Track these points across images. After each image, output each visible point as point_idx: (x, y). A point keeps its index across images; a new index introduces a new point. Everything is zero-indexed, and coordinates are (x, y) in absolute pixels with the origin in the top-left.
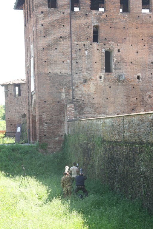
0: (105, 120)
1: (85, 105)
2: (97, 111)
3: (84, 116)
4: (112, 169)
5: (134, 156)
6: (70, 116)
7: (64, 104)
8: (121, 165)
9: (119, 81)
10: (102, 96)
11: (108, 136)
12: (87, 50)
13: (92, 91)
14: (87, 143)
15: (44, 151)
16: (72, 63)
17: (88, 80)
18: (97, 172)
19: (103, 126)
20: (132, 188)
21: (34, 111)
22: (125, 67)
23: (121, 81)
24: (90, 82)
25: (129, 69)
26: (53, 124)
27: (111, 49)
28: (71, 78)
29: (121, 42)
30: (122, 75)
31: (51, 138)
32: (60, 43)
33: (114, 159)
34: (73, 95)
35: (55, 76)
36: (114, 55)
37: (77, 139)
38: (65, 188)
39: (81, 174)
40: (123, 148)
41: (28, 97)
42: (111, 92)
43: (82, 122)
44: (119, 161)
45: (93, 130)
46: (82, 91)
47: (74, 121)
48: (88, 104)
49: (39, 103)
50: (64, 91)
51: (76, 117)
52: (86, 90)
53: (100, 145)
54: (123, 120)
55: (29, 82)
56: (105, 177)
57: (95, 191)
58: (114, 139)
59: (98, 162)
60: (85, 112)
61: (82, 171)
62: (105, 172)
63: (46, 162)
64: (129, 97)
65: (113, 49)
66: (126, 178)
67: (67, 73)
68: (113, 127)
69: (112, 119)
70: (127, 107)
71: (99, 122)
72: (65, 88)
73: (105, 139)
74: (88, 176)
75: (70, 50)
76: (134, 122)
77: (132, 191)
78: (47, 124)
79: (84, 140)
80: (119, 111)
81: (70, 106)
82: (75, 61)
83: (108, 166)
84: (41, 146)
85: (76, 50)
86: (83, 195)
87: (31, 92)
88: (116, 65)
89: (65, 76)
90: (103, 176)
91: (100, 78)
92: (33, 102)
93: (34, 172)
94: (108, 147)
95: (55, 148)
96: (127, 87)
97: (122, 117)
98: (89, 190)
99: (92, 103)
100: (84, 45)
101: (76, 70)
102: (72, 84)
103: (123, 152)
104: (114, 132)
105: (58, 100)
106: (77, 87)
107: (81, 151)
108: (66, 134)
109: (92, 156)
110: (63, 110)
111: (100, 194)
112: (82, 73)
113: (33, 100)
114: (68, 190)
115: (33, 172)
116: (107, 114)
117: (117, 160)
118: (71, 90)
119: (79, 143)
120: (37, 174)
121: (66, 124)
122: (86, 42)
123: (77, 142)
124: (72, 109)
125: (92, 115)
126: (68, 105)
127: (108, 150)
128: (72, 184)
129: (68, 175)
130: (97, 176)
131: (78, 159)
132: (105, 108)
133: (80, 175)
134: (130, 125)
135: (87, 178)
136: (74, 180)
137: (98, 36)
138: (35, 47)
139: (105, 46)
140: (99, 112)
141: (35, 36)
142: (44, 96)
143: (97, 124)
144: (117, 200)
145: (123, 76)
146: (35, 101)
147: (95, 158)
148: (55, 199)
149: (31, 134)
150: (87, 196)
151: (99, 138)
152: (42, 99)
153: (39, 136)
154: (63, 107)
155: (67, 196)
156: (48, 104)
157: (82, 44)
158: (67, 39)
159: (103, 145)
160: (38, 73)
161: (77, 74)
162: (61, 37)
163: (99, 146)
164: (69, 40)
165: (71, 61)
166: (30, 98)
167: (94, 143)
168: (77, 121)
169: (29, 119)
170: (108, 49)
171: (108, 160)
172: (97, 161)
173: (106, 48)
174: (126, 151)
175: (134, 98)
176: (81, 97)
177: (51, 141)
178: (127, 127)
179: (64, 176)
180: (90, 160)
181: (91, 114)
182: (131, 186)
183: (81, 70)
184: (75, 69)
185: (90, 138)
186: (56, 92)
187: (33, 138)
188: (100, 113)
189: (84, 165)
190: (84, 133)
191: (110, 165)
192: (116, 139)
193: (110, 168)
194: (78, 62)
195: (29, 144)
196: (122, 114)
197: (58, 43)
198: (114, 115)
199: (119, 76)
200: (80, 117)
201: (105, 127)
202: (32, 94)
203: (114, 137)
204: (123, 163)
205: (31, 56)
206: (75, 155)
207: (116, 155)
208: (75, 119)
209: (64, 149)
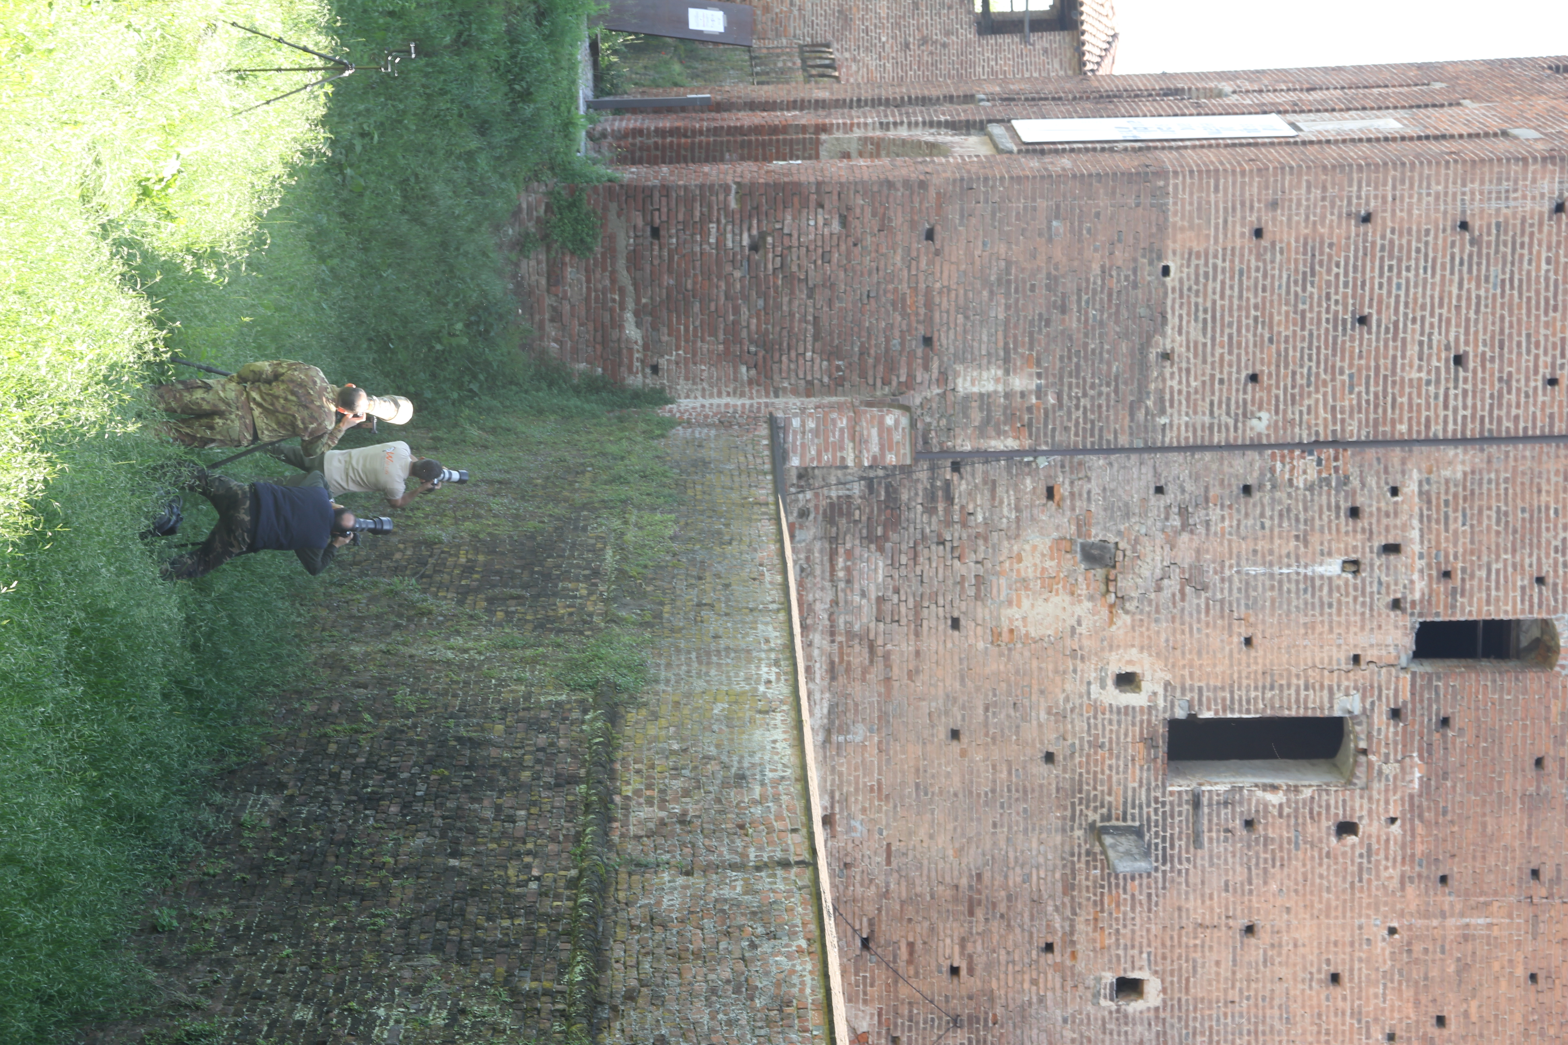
0: (780, 718)
1: (904, 560)
2: (858, 655)
3: (818, 545)
4: (392, 774)
5: (491, 950)
6: (816, 433)
7: (910, 384)
8: (419, 841)
9: (1096, 832)
10: (978, 689)
11: (656, 739)
12: (1356, 573)
13: (1013, 612)
14: (596, 573)
15: (532, 227)
16: (1244, 447)
17: (1107, 580)
18: (367, 654)
19: (737, 699)
20: (232, 933)
21: (853, 148)
22: (1215, 882)
23: (1097, 849)
24: (1091, 598)
25: (1196, 909)
26: (746, 298)
27: (1356, 762)
28: (1124, 440)
29: (1419, 848)
30: (1147, 854)
31: (635, 285)
32: (1413, 351)
33: (466, 789)
34: (988, 457)
35: (1142, 311)
36: (1307, 793)
37: (624, 491)
38: (231, 391)
39: (349, 520)
40: (554, 864)
41: (969, 99)
42: (1009, 763)
43: (771, 528)
44: (452, 827)
45: (698, 621)
46: (1015, 533)
47: (774, 471)
48: (915, 582)
49: (923, 185)
50: (1020, 382)
51: (810, 487)
52: (1028, 567)
53: (582, 677)
54: (785, 864)
55: (1089, 105)
56: (323, 718)
57: (209, 636)
58: (628, 790)
59: (448, 663)
60: (849, 554)
61: (374, 531)
62: (367, 717)
63: (444, 245)
64: (971, 913)
65: (1360, 782)
66: (317, 885)
67: (1163, 412)
68: (725, 784)
69: (789, 772)
70: (886, 894)
71: (765, 669)
72: (1040, 393)
73: (633, 715)
74: (332, 584)
75: (1354, 430)
76: (766, 947)
77: (209, 933)
78: (754, 247)
79: (620, 548)
80: (859, 829)
81: (897, 437)
82: (1262, 474)
83: (411, 743)
84: (572, 205)
85: (1355, 482)
86: (177, 538)
87: (1005, 122)
88: (1226, 803)
89: (1142, 392)
90: (330, 700)
91: (1127, 681)
92: (926, 136)
93: (358, 148)
94: (562, 743)
95: (557, 316)
96: (1052, 897)
97: (806, 856)
98: (221, 587)
99: (918, 608)
100: (1392, 549)
101: (1189, 486)
102: (1076, 451)
103: (528, 859)
104: (686, 793)
105: (945, 340)
106: (1050, 493)
107: (531, 525)
108: (671, 401)
109: (490, 611)
110: (863, 375)
111: (190, 679)
112: (1163, 531)
113: (946, 137)
114: (219, 421)
115: (363, 135)
116: (828, 732)
117: (458, 814)
118: (1027, 443)
119: (593, 510)
120: (348, 171)
121: (748, 402)
122: (1419, 564)
123: (608, 493)
124: (875, 448)
125: (821, 609)
126: (904, 421)
127: (542, 739)
128: (263, 448)
129: (340, 417)
130: (330, 649)
131: (465, 501)
132: (883, 717)
133: (339, 513)
134: (741, 920)
135: (313, 571)
136: (301, 466)
137: (1470, 661)
138: (1376, 153)
139: (1380, 718)
140: (848, 670)
141: (1470, 148)
142: (973, 221)
143: (748, 652)
144: (140, 817)
145: (1142, 865)
146: (933, 148)
147: (478, 639)
148: (145, 309)
149: (666, 122)
150: (165, 575)
151: (639, 668)
152: (953, 212)
153: (657, 182)
154: (886, 382)
155: (170, 411)
156: (910, 260)
157: (1404, 527)
158: (1446, 407)
159: (582, 702)
160: (1162, 173)
161: (1159, 490)
162: (1459, 360)
163: (573, 665)
164: (1437, 429)
165: (1257, 446)
166: (963, 113)
167: (596, 629)
168: (779, 487)
169: (793, 105)
170: (1362, 745)
171: (459, 739)
172: (450, 654)
173: (1370, 725)
174: (533, 885)
175: (963, 947)
176: (964, 525)
177: (613, 281)
178: (726, 892)
179: (332, 390)
180: (463, 594)
181: (835, 602)
182: (248, 928)
183: (1185, 526)
184: (1196, 477)
185: (639, 594)
186: (1007, 320)
187: (639, 132)
188: (842, 680)
189: (417, 544)
190: (675, 546)
191: (422, 753)
192: (626, 808)
193: (397, 753)
194: (1257, 495)
195: (589, 105)
196: (830, 854)
197: (1413, 333)
198: (823, 790)
199: (1138, 833)
200: (803, 514)
201: (729, 720)
202: (997, 130)
203: (649, 787)
204: (438, 860)
205: (1301, 120)
206: (497, 476)
207: (498, 809)
208: (794, 474)
209: (550, 385)
